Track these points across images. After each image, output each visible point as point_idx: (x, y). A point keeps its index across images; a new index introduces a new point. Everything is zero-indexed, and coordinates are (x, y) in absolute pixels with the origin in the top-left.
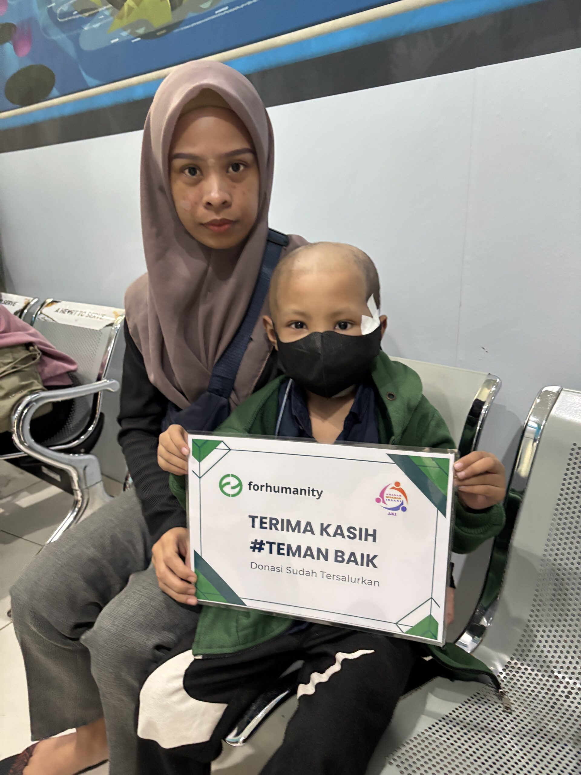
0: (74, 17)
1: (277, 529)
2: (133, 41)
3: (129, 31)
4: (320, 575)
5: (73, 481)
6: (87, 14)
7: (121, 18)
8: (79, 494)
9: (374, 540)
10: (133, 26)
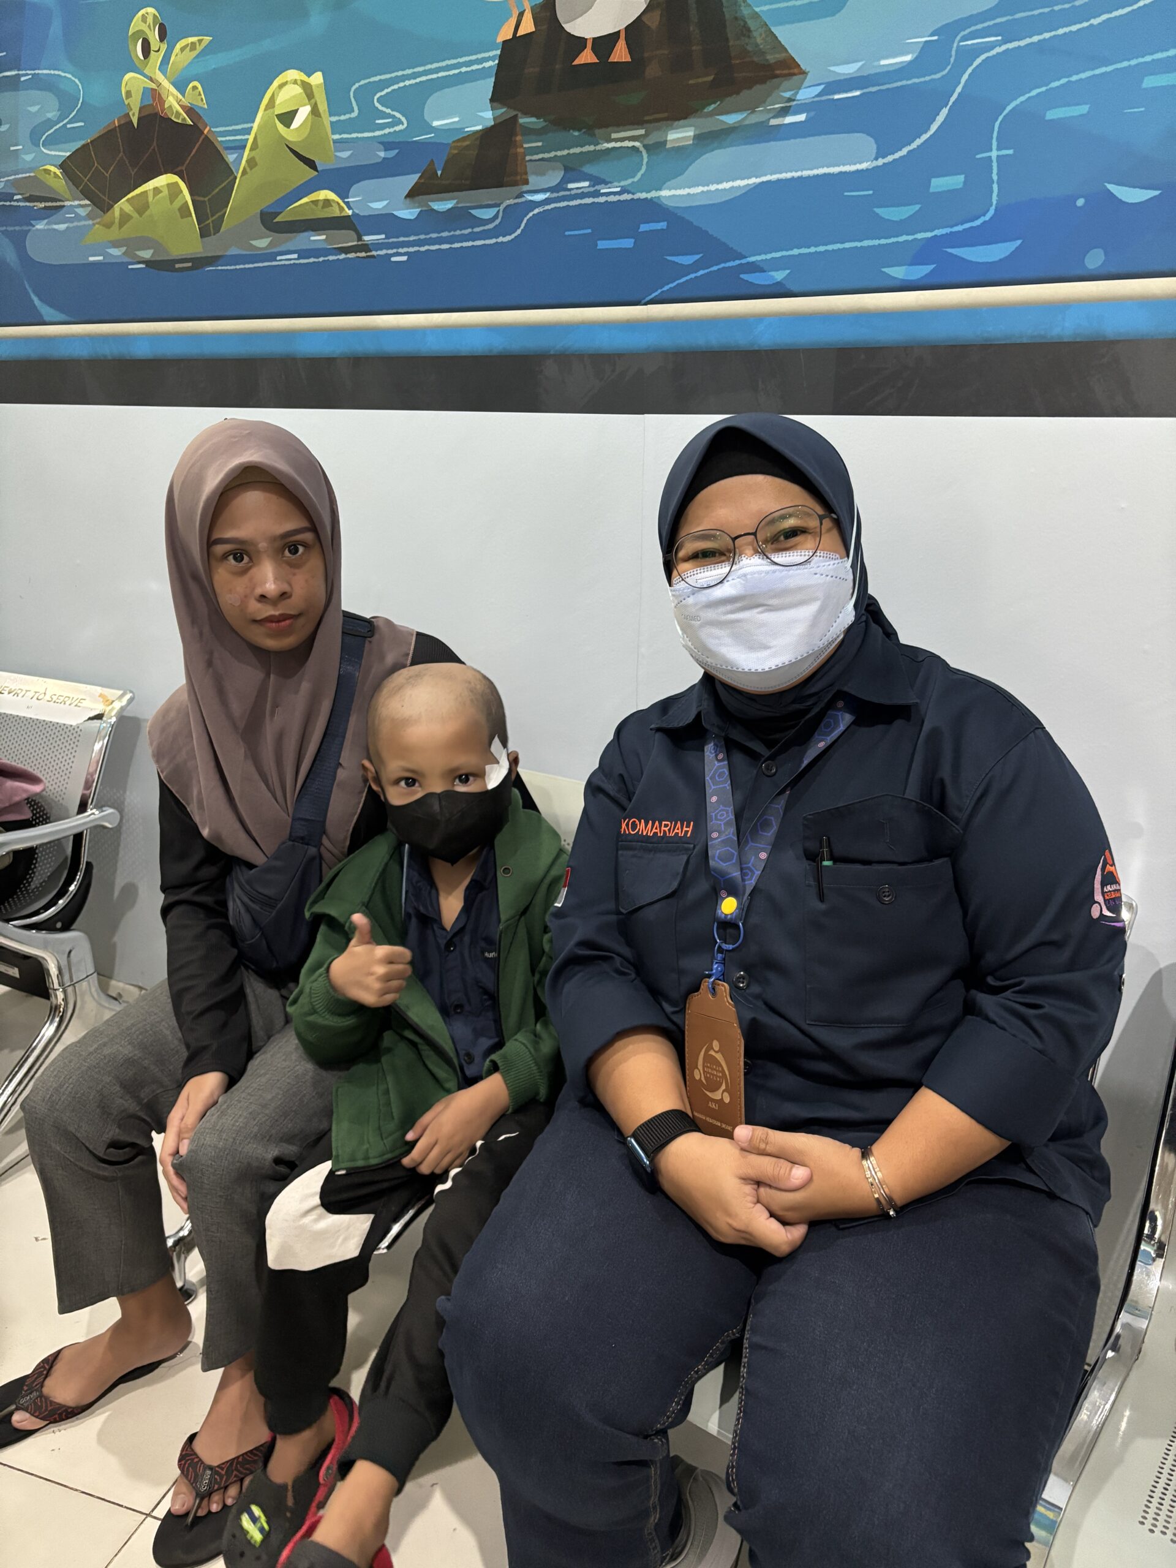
0: (12, 203)
2: (130, 267)
3: (124, 249)
5: (49, 975)
6: (42, 205)
7: (108, 226)
8: (60, 995)
10: (131, 244)
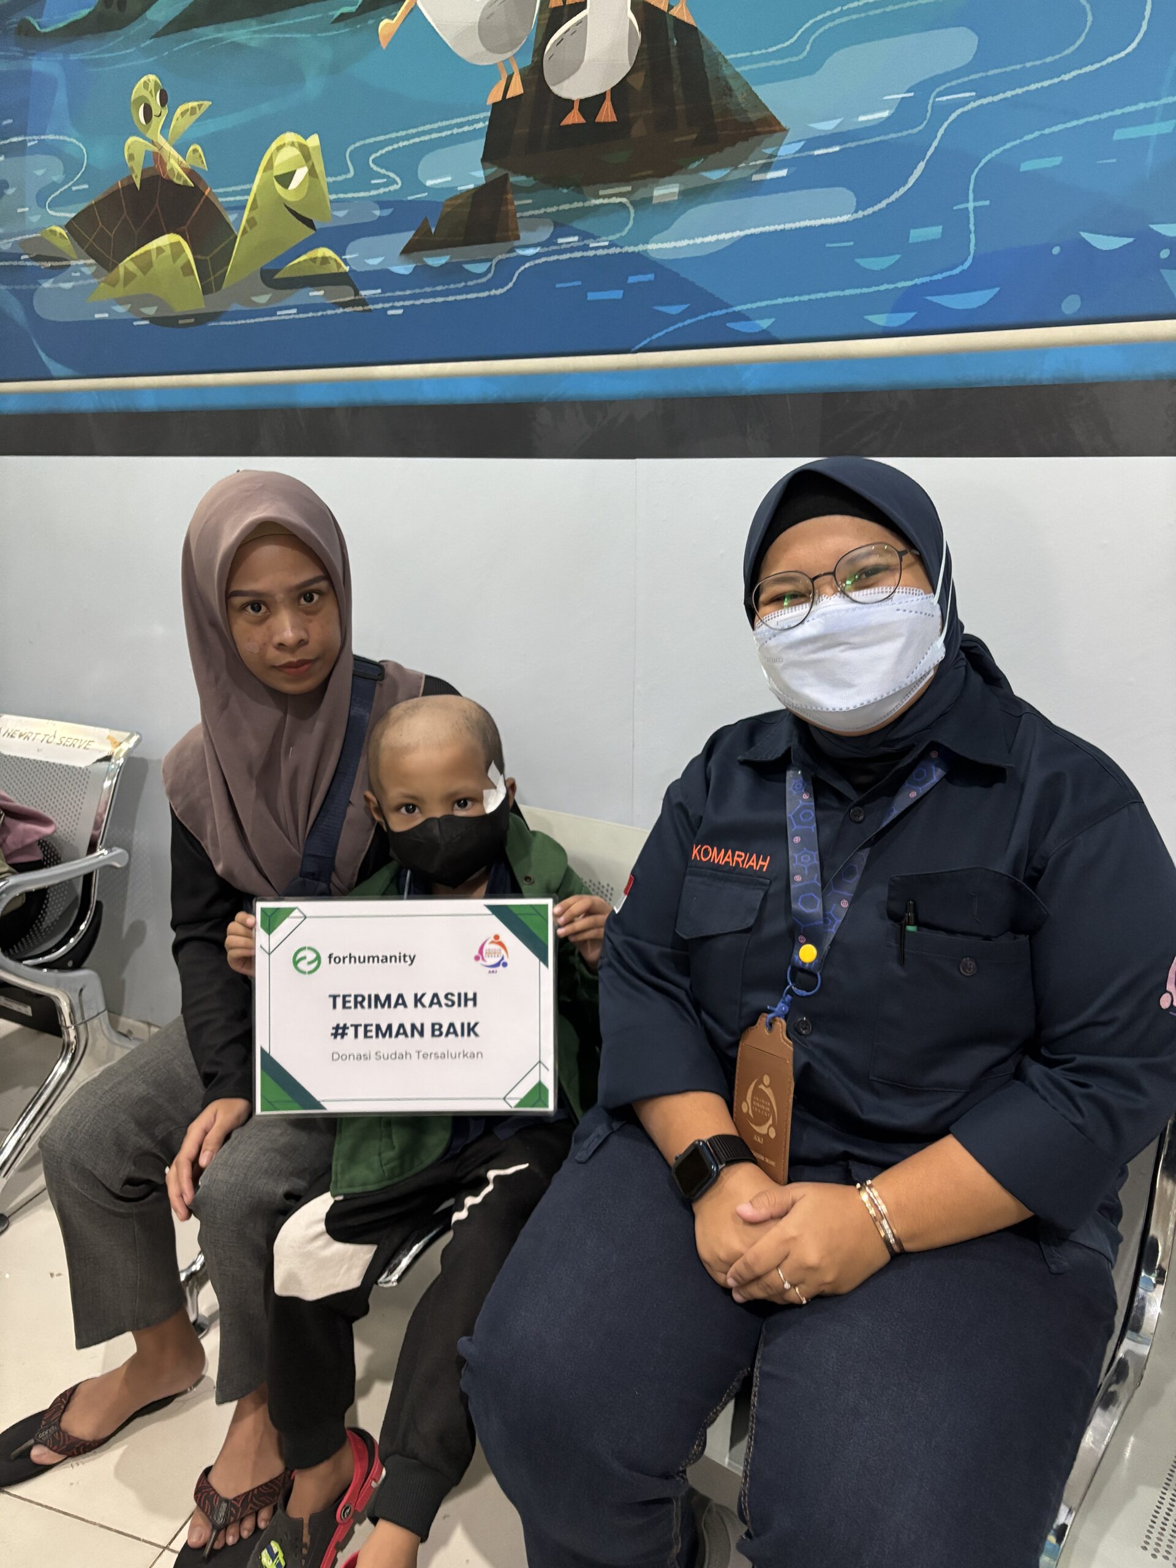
0: (21, 263)
1: (362, 1007)
4: (415, 1055)
5: (61, 1013)
8: (72, 1033)
9: (475, 1004)
